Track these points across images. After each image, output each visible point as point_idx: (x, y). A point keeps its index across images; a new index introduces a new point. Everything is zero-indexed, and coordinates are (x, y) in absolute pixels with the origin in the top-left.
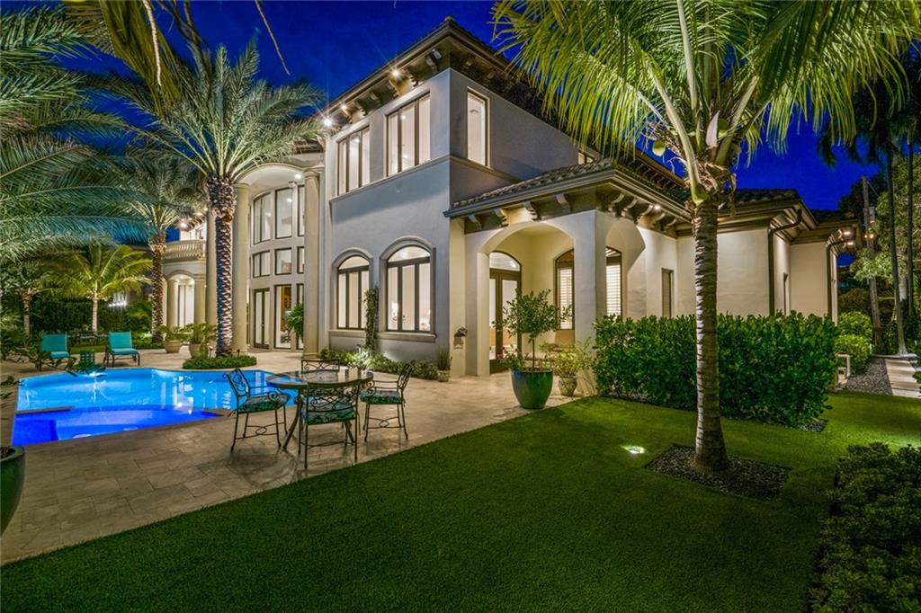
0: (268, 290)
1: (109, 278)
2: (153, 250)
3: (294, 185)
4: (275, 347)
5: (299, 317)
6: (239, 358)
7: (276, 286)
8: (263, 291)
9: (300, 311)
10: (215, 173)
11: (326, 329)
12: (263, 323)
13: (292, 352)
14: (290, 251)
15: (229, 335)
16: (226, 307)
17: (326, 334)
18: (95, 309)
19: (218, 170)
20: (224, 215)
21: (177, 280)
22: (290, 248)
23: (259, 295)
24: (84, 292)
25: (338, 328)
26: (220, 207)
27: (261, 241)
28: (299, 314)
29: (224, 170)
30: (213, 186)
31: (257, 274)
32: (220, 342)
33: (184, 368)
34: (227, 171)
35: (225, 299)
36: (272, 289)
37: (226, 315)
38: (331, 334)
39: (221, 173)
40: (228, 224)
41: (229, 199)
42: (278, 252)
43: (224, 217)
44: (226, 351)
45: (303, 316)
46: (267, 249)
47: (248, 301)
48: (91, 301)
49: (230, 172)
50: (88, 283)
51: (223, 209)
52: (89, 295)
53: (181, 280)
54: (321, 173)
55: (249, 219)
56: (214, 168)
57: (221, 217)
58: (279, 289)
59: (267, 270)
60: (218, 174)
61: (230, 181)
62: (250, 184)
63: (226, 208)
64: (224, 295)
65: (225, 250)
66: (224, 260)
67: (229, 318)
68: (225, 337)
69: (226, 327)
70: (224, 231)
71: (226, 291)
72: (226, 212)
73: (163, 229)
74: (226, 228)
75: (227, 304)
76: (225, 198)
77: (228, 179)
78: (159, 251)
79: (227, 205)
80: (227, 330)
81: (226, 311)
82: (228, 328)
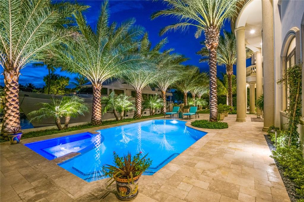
10: (206, 26)
15: (215, 110)
18: (227, 99)
20: (210, 46)
26: (209, 42)
30: (206, 33)
34: (211, 22)
35: (212, 91)
39: (209, 25)
41: (213, 37)
44: (213, 118)
52: (225, 94)
61: (214, 27)
63: (211, 42)
64: (212, 88)
65: (212, 65)
66: (211, 70)
67: (214, 101)
68: (213, 111)
69: (212, 106)
70: (211, 55)
71: (212, 87)
72: (212, 44)
73: (231, 65)
74: (212, 53)
75: (213, 94)
76: (211, 37)
77: (212, 27)
78: (229, 74)
79: (212, 41)
80: (213, 107)
81: (213, 97)
82: (214, 106)
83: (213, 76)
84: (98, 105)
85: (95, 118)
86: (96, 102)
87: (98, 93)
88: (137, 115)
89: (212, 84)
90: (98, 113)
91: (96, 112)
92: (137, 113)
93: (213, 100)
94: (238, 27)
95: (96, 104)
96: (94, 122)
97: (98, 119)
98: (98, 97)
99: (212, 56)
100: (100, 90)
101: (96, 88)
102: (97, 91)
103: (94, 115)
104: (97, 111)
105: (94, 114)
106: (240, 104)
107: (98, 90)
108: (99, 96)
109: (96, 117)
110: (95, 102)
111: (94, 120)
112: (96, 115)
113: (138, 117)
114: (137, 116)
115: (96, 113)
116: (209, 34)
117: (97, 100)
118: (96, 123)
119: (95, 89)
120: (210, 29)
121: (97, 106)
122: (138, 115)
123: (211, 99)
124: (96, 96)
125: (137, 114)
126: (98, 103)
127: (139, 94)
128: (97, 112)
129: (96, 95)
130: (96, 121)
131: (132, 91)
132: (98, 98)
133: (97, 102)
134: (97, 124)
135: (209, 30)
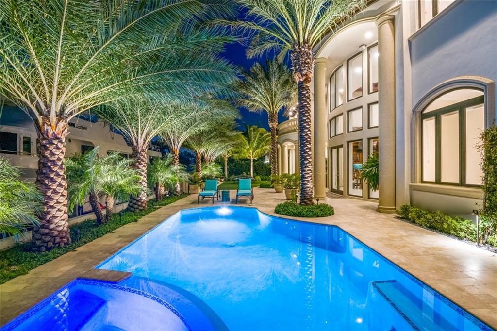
0: (342, 146)
1: (257, 147)
2: (271, 127)
3: (364, 47)
4: (348, 194)
5: (374, 169)
6: (319, 207)
7: (348, 142)
8: (338, 147)
9: (375, 163)
10: (297, 41)
11: (406, 181)
12: (338, 173)
13: (365, 200)
14: (360, 110)
15: (310, 185)
16: (307, 159)
17: (407, 187)
18: (252, 164)
19: (299, 39)
20: (304, 78)
21: (286, 145)
22: (361, 107)
23: (335, 151)
24: (247, 156)
25: (422, 182)
26: (301, 71)
27: (336, 107)
28: (373, 166)
29: (304, 38)
30: (295, 54)
31: (333, 134)
32: (303, 191)
33: (277, 212)
34: (306, 37)
35: (307, 153)
36: (345, 145)
37: (307, 167)
38: (412, 188)
39: (301, 40)
40: (308, 85)
41: (308, 63)
42: (350, 113)
43: (305, 80)
44: (308, 199)
45: (377, 167)
46: (340, 113)
47: (326, 156)
48: (250, 160)
49: (308, 40)
50: (248, 150)
51: (304, 73)
52: (249, 156)
53: (289, 146)
54: (395, 14)
55: (326, 98)
56: (295, 38)
57: (302, 80)
58: (351, 145)
59: (340, 130)
60: (299, 42)
61: (309, 46)
62: (327, 58)
63: (306, 71)
64: (306, 149)
65: (306, 109)
66: (305, 118)
67: (310, 170)
68: (307, 186)
69: (307, 178)
70: (305, 93)
71: (307, 146)
72: (306, 75)
73: (276, 112)
74: (306, 90)
75: (308, 157)
76: (305, 63)
77: (307, 45)
78: (273, 127)
79: (307, 69)
80: (308, 181)
81: (307, 163)
82: (309, 179)
83: (308, 128)
84: (60, 185)
85: (52, 226)
86: (52, 176)
87: (58, 148)
88: (140, 203)
89: (307, 142)
90: (59, 210)
91: (52, 207)
92: (139, 199)
93: (308, 169)
94: (319, 57)
95: (53, 181)
96: (47, 239)
97: (60, 229)
98: (59, 159)
99: (306, 95)
100: (64, 141)
101: (51, 132)
102: (55, 142)
103: (48, 217)
104: (58, 203)
105: (48, 213)
106: (320, 174)
107: (58, 138)
108: (62, 157)
109: (56, 221)
110: (48, 178)
111: (46, 231)
112: (54, 217)
113: (142, 208)
114: (139, 206)
115: (54, 211)
116: (302, 56)
117: (56, 169)
118: (58, 240)
119: (50, 136)
120: (303, 47)
121: (58, 189)
122: (142, 203)
123: (305, 167)
124: (53, 158)
125: (138, 201)
126: (59, 180)
127: (144, 154)
128: (59, 206)
129: (53, 154)
130: (56, 233)
131: (82, 146)
132: (59, 163)
133: (58, 175)
134: (59, 243)
135: (303, 49)
